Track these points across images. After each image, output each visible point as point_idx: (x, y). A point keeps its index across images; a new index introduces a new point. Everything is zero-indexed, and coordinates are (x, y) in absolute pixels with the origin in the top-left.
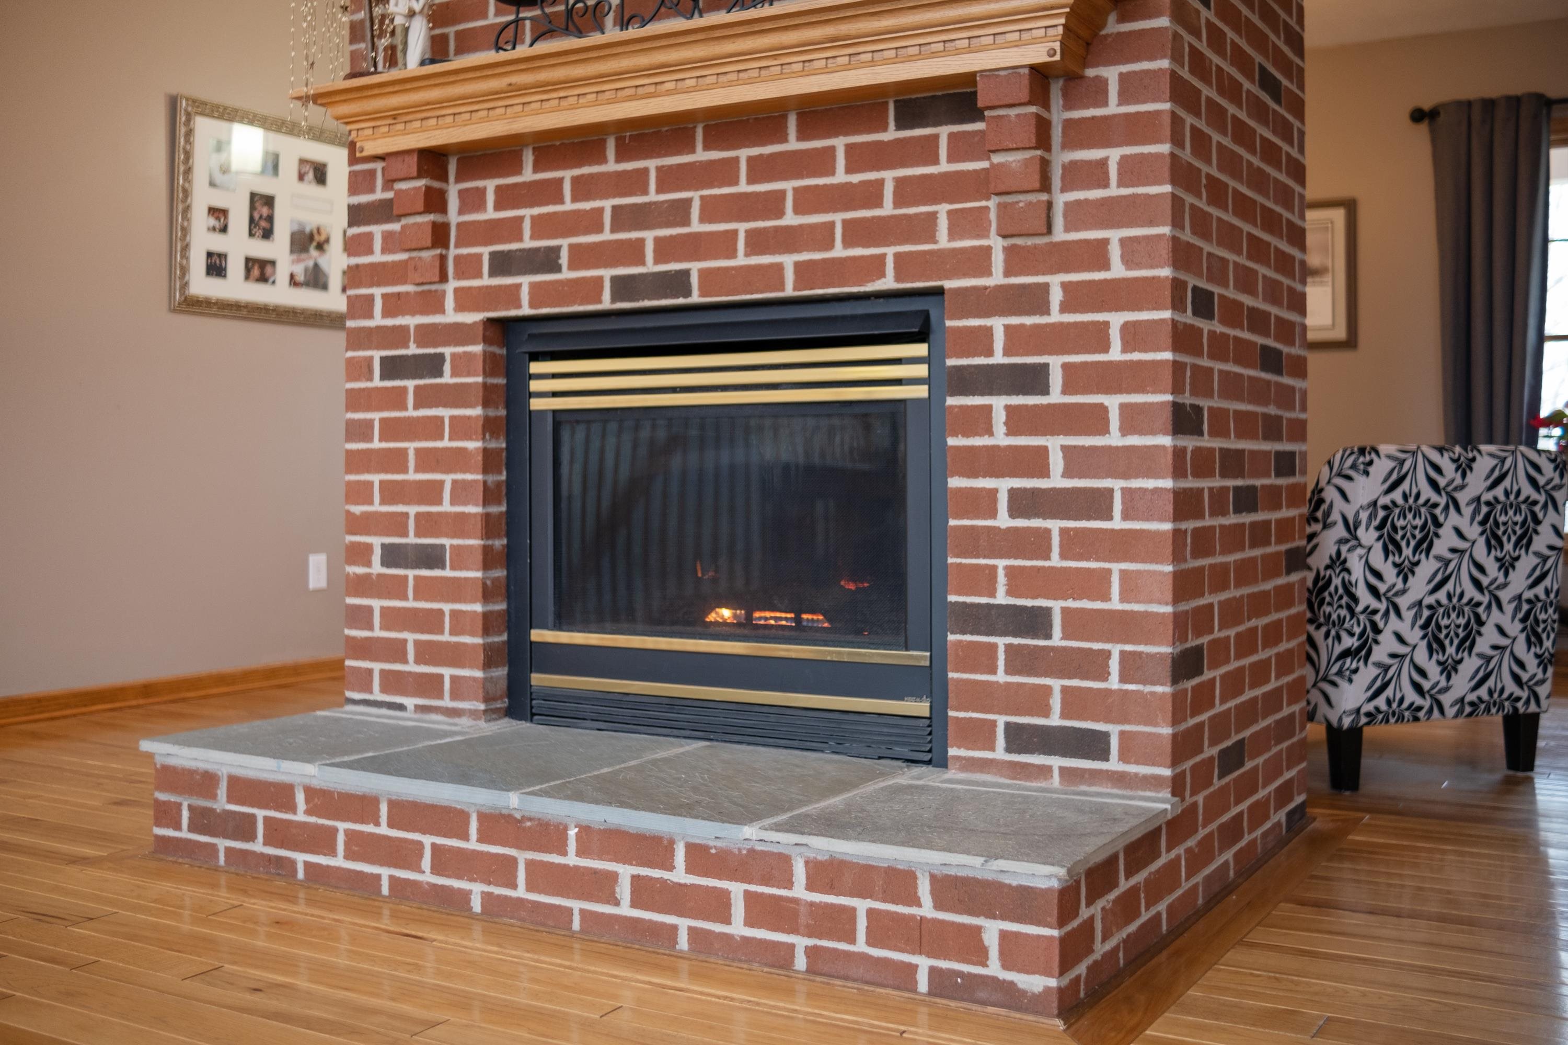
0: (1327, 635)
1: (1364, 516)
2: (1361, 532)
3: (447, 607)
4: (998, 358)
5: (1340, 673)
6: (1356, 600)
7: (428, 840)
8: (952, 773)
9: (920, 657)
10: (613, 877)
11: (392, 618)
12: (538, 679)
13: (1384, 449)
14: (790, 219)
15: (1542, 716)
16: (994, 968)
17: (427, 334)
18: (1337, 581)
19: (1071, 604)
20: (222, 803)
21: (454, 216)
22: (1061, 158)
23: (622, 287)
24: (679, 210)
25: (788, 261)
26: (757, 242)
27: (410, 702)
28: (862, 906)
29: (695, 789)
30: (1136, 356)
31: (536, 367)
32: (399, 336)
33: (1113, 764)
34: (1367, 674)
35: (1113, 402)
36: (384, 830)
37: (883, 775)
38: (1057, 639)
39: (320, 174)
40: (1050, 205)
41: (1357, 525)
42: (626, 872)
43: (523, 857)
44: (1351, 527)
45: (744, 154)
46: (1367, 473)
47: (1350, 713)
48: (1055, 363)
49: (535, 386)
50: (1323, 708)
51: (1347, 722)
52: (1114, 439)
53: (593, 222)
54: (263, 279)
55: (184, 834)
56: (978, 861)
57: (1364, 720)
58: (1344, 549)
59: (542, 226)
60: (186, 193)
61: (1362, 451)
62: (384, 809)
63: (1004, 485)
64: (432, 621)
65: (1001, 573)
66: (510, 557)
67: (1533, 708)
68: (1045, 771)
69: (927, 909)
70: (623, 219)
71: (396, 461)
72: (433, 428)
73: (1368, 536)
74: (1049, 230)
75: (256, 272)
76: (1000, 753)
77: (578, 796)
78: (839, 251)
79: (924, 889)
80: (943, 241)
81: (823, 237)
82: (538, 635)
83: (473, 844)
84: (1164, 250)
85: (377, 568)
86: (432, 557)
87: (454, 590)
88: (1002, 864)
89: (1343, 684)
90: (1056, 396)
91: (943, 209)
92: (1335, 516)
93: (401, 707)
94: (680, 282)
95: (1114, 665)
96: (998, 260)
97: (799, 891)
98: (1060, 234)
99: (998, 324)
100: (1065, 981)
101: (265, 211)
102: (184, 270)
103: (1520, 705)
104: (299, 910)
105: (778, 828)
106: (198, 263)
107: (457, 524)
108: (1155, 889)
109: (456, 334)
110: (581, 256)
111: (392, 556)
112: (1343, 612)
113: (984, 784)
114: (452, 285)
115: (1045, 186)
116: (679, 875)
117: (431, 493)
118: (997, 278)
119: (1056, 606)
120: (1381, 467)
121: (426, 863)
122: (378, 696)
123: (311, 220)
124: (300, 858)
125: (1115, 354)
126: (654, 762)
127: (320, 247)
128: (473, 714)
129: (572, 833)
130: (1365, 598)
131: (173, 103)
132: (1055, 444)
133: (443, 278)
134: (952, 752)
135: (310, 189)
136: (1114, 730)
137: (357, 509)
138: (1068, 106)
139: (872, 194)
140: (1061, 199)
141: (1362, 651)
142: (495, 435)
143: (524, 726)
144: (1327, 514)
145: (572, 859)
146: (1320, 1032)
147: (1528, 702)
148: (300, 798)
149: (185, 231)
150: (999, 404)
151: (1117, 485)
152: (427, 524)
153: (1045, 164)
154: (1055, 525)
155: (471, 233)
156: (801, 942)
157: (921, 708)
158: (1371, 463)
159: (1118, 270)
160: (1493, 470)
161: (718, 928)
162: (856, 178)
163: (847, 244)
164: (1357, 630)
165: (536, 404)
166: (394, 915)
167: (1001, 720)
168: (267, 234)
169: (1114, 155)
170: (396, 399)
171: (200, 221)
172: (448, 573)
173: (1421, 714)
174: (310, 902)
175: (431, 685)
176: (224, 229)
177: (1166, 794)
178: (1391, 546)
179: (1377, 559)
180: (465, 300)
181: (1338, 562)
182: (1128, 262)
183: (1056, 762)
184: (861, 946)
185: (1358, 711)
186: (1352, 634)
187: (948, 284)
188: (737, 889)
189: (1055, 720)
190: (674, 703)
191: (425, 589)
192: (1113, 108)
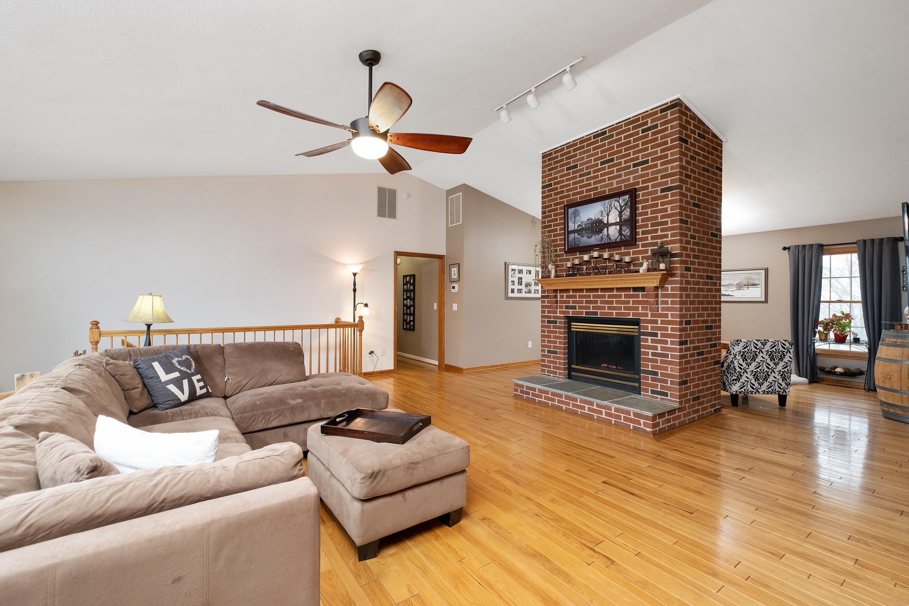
0: (730, 376)
1: (737, 354)
2: (737, 357)
3: (558, 361)
4: (649, 331)
5: (732, 383)
6: (736, 370)
7: (557, 398)
8: (642, 396)
9: (637, 377)
10: (585, 407)
11: (549, 361)
12: (573, 373)
13: (743, 340)
14: (614, 305)
15: (788, 396)
16: (642, 427)
17: (554, 317)
18: (732, 366)
19: (662, 371)
20: (525, 389)
21: (559, 299)
22: (660, 299)
23: (587, 313)
24: (596, 302)
25: (614, 312)
26: (609, 308)
27: (552, 375)
28: (622, 415)
29: (598, 395)
30: (673, 333)
31: (572, 323)
32: (550, 317)
33: (669, 398)
34: (739, 384)
35: (669, 340)
36: (550, 396)
37: (630, 395)
38: (659, 377)
39: (530, 272)
40: (658, 307)
41: (736, 355)
42: (587, 406)
43: (571, 402)
44: (735, 355)
45: (607, 294)
46: (738, 345)
47: (735, 391)
48: (659, 332)
49: (572, 326)
50: (729, 390)
51: (734, 393)
52: (669, 346)
53: (582, 302)
54: (520, 293)
55: (519, 393)
56: (640, 411)
57: (738, 393)
58: (733, 359)
59: (574, 302)
60: (508, 279)
61: (737, 341)
62: (550, 393)
63: (650, 351)
64: (555, 363)
65: (650, 365)
66: (569, 353)
67: (784, 394)
68: (657, 398)
69: (632, 417)
70: (587, 302)
71: (550, 337)
72: (556, 332)
73: (739, 357)
74: (658, 311)
75: (519, 291)
76: (650, 394)
77: (579, 394)
78: (623, 311)
79: (632, 414)
80: (640, 311)
81: (620, 308)
82: (573, 366)
83: (563, 399)
84: (678, 316)
85: (546, 353)
86: (555, 353)
87: (559, 358)
88: (643, 412)
89: (733, 386)
90: (659, 338)
91: (640, 306)
92: (732, 353)
93: (550, 376)
94: (596, 313)
95: (669, 382)
96: (649, 315)
97: (613, 412)
98: (660, 312)
99: (649, 325)
100: (653, 430)
101: (521, 280)
102: (508, 293)
103: (781, 393)
104: (537, 406)
105: (610, 402)
106: (510, 291)
107: (560, 348)
108: (675, 419)
109: (559, 318)
110: (580, 308)
111: (549, 352)
112: (733, 372)
113: (647, 399)
114: (558, 310)
115: (657, 304)
116: (595, 407)
117: (555, 342)
118: (649, 318)
119: (659, 371)
120: (742, 344)
121: (556, 401)
122: (546, 373)
123: (528, 281)
124: (537, 399)
125: (669, 332)
126: (592, 389)
127: (530, 286)
128: (562, 378)
129: (579, 399)
130: (738, 369)
131: (505, 263)
132: (659, 346)
133: (557, 309)
134: (642, 393)
135: (528, 275)
136: (669, 392)
137: (543, 344)
138: (661, 291)
139: (628, 302)
140: (660, 306)
141: (738, 379)
142: (566, 334)
143: (570, 380)
144: (730, 352)
145: (579, 403)
146: (696, 443)
147: (783, 392)
148: (537, 390)
149: (508, 286)
150: (650, 338)
151: (670, 353)
152: (554, 347)
153: (657, 301)
154: (659, 358)
155: (561, 302)
156: (613, 419)
157: (637, 385)
158: (739, 343)
159: (670, 319)
160: (772, 345)
161: (601, 416)
162: (626, 299)
163: (624, 310)
164: (736, 376)
165: (572, 329)
166: (551, 409)
167: (650, 389)
168: (521, 285)
169: (670, 300)
170: (550, 327)
171: (510, 283)
172: (558, 355)
173: (753, 393)
174: (538, 405)
175: (555, 373)
176: (514, 285)
177: (678, 404)
178: (745, 359)
179: (741, 362)
180: (561, 312)
181: (732, 362)
182: (672, 317)
183: (659, 396)
184: (622, 421)
185: (737, 391)
186: (735, 376)
187: (641, 318)
188: (604, 411)
189: (659, 390)
190: (595, 379)
191: (554, 357)
192: (669, 292)
